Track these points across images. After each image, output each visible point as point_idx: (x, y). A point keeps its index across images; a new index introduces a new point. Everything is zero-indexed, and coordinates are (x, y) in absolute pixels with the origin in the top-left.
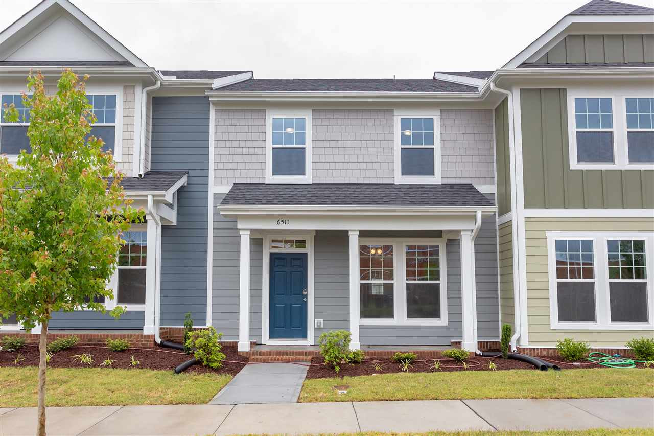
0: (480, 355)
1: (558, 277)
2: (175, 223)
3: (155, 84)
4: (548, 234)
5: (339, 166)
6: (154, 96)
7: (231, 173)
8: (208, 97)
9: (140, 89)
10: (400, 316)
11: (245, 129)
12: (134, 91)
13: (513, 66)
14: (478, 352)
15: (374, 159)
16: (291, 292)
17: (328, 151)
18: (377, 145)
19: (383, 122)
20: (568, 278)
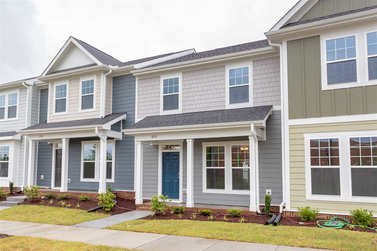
0: (260, 214)
1: (312, 165)
2: (121, 139)
3: (108, 71)
4: (305, 135)
5: (196, 102)
6: (114, 76)
7: (144, 112)
8: (132, 74)
9: (103, 75)
10: (228, 188)
11: (151, 88)
12: (101, 76)
13: (277, 28)
14: (259, 212)
15: (214, 96)
16: (172, 174)
17: (190, 94)
18: (216, 87)
19: (219, 74)
20: (319, 165)
